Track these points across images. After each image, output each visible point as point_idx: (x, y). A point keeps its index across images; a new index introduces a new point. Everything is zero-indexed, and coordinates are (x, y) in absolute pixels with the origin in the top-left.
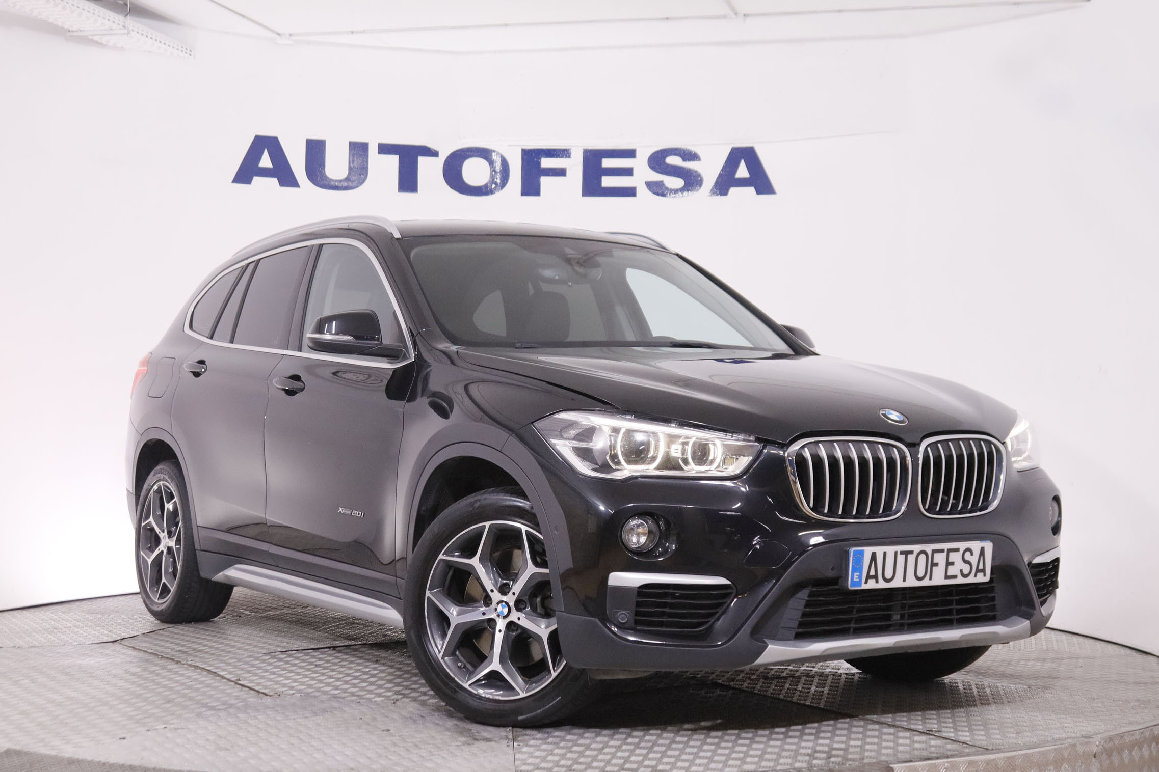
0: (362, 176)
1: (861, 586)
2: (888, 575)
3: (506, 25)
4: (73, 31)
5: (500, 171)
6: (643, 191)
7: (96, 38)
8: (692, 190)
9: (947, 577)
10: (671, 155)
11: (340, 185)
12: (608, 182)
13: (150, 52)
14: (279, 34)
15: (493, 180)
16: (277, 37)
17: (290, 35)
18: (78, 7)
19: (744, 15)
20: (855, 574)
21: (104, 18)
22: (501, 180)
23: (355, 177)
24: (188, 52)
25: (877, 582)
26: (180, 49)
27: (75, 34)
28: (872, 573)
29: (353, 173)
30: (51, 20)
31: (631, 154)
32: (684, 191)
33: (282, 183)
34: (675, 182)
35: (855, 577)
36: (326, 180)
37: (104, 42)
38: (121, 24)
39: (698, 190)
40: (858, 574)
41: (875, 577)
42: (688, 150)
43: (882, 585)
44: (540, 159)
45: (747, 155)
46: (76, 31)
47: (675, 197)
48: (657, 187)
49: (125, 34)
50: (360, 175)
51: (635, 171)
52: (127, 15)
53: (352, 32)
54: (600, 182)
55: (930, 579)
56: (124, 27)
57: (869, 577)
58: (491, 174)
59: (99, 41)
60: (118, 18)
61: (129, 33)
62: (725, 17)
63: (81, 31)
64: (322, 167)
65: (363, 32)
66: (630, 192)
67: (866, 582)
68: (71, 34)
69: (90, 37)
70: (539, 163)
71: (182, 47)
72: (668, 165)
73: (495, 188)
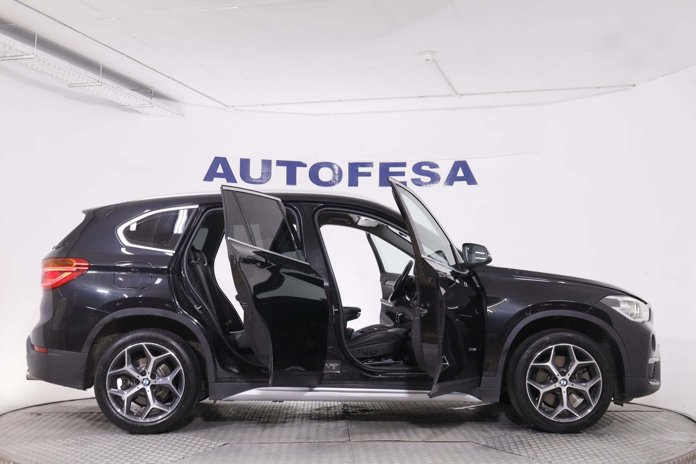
3: (341, 101)
7: (136, 109)
13: (163, 116)
14: (227, 106)
16: (226, 107)
17: (233, 106)
19: (461, 95)
24: (182, 115)
26: (178, 114)
27: (126, 107)
30: (115, 101)
38: (149, 102)
60: (148, 99)
61: (153, 106)
62: (451, 95)
65: (269, 104)
68: (124, 107)
69: (134, 109)
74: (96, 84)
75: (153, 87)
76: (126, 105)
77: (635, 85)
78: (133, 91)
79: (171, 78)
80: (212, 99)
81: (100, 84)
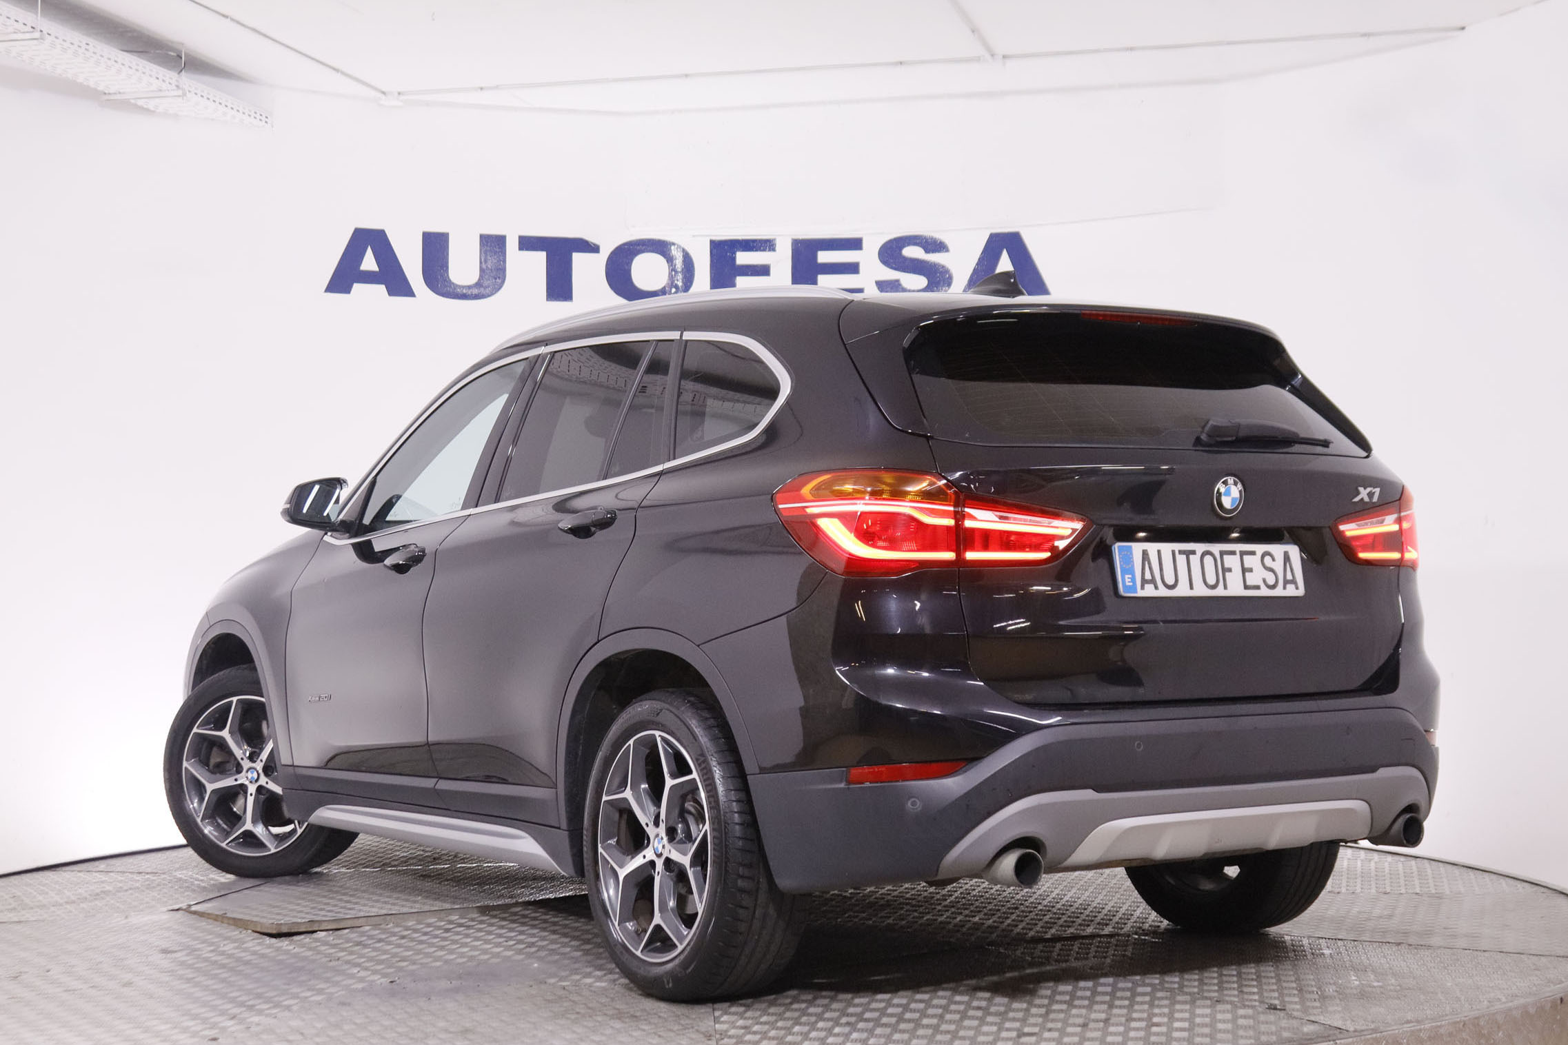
0: (498, 280)
4: (109, 94)
7: (140, 103)
13: (213, 120)
14: (384, 93)
16: (380, 95)
17: (399, 94)
18: (116, 61)
19: (1004, 57)
21: (151, 76)
24: (263, 118)
27: (112, 97)
29: (487, 277)
31: (855, 244)
36: (450, 287)
37: (152, 109)
38: (174, 82)
42: (932, 239)
46: (115, 94)
49: (179, 96)
52: (181, 71)
53: (482, 89)
56: (177, 86)
59: (145, 106)
61: (184, 95)
62: (977, 59)
63: (120, 93)
65: (497, 87)
69: (133, 101)
71: (256, 113)
74: (28, 36)
75: (183, 44)
76: (111, 92)
77: (1463, 28)
78: (125, 53)
79: (232, 20)
80: (343, 73)
81: (37, 35)
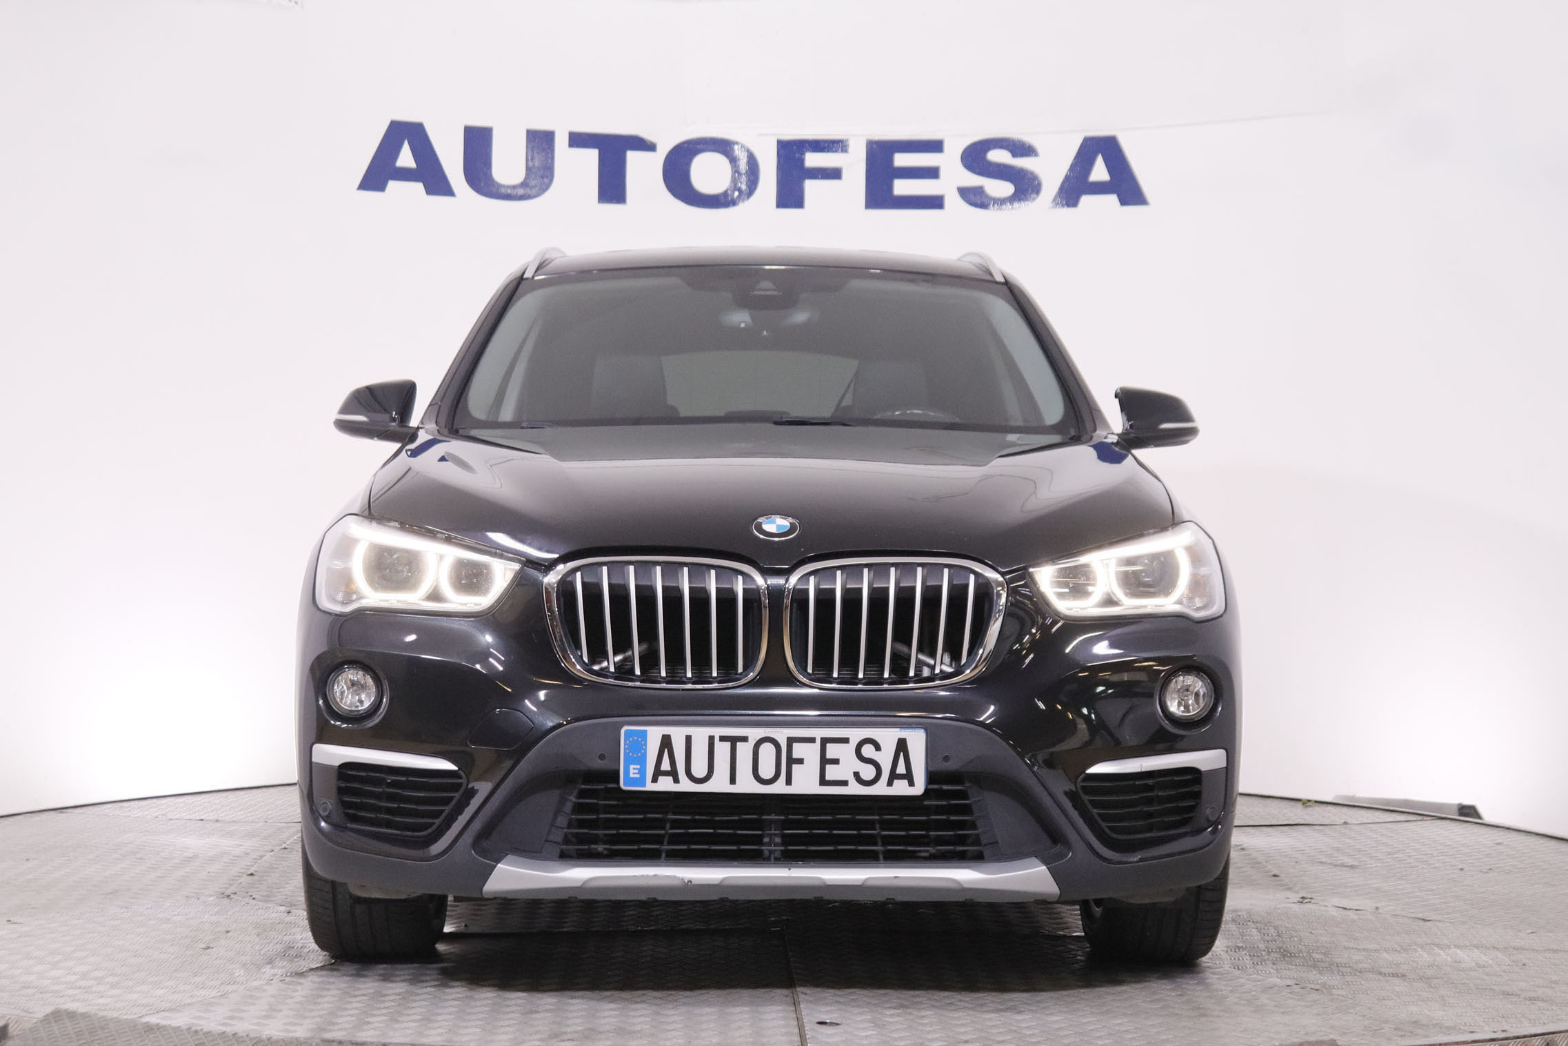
1: (645, 786)
2: (699, 770)
5: (746, 172)
6: (953, 201)
8: (1026, 199)
9: (823, 782)
10: (995, 147)
11: (514, 192)
12: (902, 187)
15: (735, 185)
20: (632, 767)
22: (747, 185)
23: (535, 181)
25: (676, 780)
28: (666, 766)
32: (1015, 200)
33: (431, 190)
34: (999, 188)
35: (632, 771)
39: (1034, 199)
40: (638, 767)
41: (673, 773)
43: (686, 786)
44: (803, 154)
45: (1108, 148)
47: (1001, 209)
48: (975, 195)
50: (543, 178)
51: (942, 173)
54: (890, 188)
55: (789, 781)
57: (658, 773)
58: (733, 176)
64: (488, 167)
66: (935, 202)
67: (655, 780)
70: (802, 161)
72: (990, 164)
73: (739, 196)
